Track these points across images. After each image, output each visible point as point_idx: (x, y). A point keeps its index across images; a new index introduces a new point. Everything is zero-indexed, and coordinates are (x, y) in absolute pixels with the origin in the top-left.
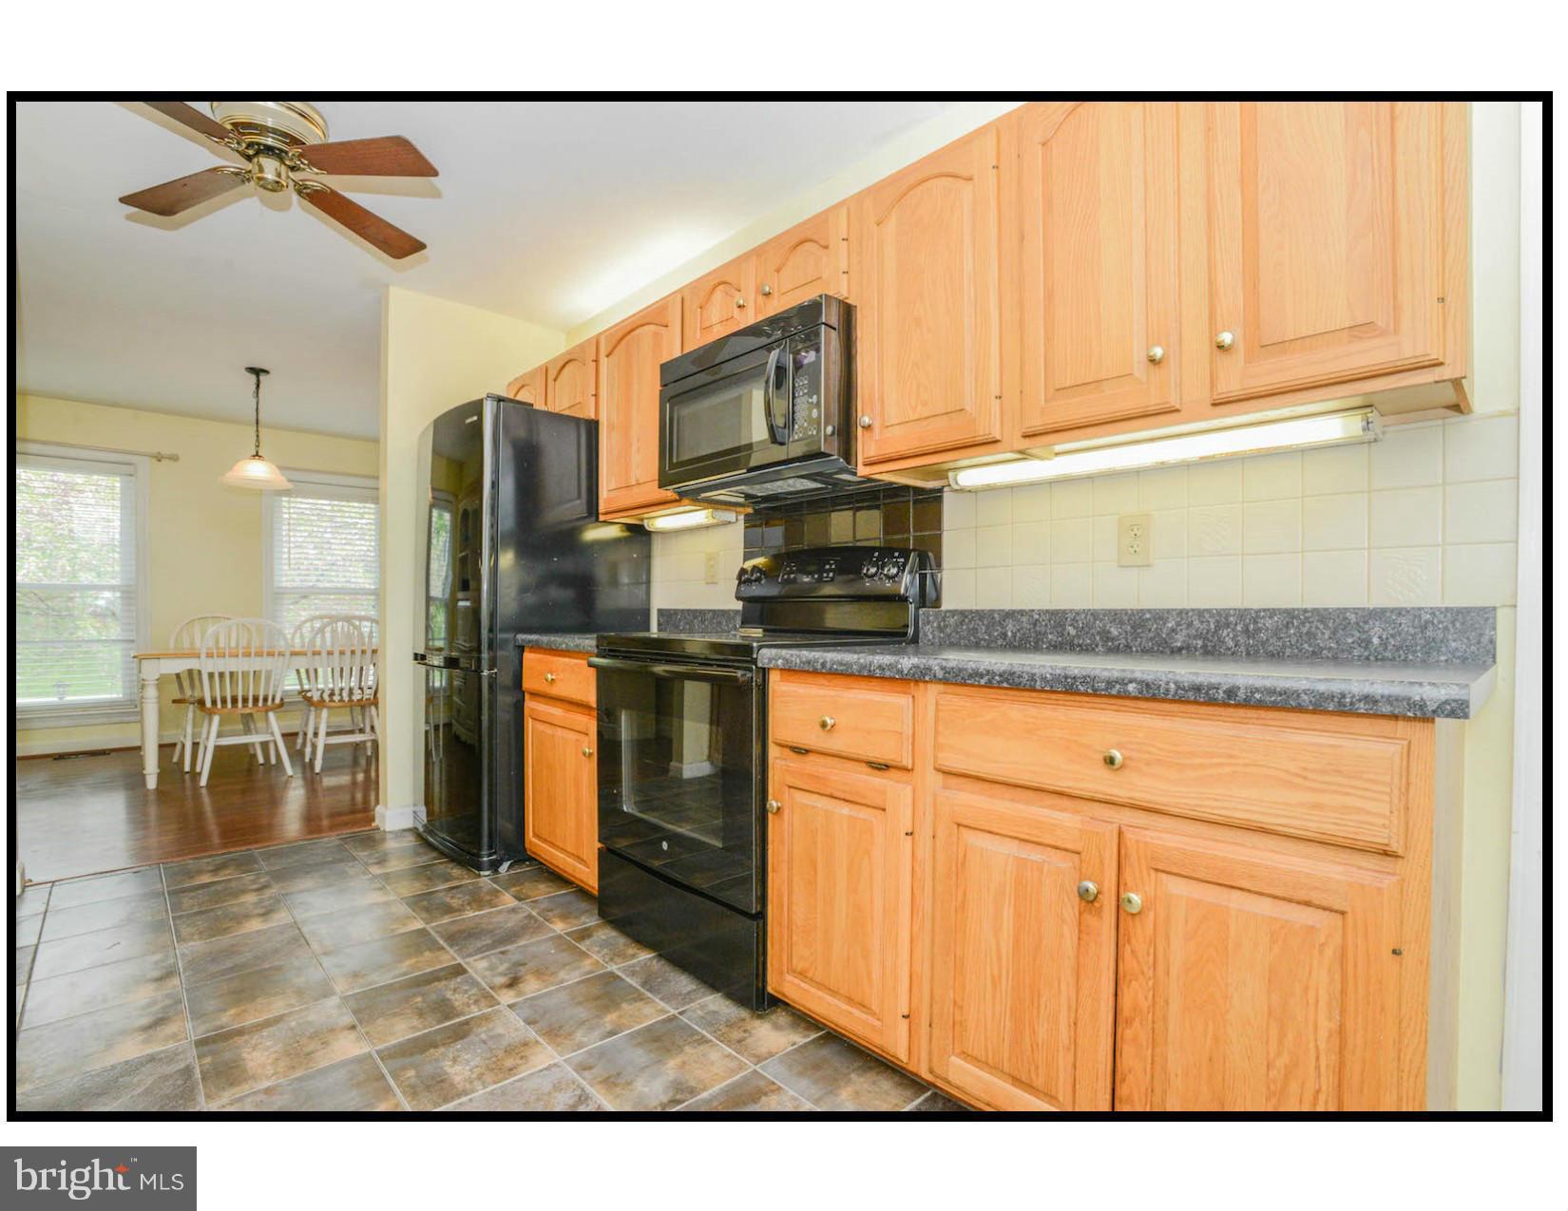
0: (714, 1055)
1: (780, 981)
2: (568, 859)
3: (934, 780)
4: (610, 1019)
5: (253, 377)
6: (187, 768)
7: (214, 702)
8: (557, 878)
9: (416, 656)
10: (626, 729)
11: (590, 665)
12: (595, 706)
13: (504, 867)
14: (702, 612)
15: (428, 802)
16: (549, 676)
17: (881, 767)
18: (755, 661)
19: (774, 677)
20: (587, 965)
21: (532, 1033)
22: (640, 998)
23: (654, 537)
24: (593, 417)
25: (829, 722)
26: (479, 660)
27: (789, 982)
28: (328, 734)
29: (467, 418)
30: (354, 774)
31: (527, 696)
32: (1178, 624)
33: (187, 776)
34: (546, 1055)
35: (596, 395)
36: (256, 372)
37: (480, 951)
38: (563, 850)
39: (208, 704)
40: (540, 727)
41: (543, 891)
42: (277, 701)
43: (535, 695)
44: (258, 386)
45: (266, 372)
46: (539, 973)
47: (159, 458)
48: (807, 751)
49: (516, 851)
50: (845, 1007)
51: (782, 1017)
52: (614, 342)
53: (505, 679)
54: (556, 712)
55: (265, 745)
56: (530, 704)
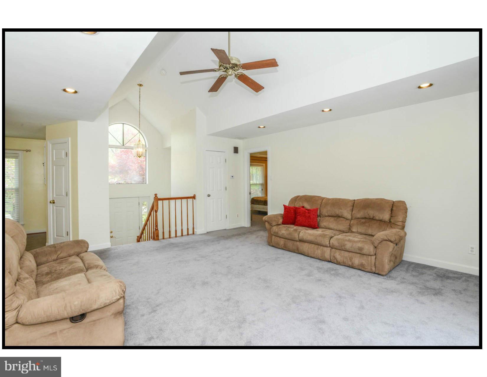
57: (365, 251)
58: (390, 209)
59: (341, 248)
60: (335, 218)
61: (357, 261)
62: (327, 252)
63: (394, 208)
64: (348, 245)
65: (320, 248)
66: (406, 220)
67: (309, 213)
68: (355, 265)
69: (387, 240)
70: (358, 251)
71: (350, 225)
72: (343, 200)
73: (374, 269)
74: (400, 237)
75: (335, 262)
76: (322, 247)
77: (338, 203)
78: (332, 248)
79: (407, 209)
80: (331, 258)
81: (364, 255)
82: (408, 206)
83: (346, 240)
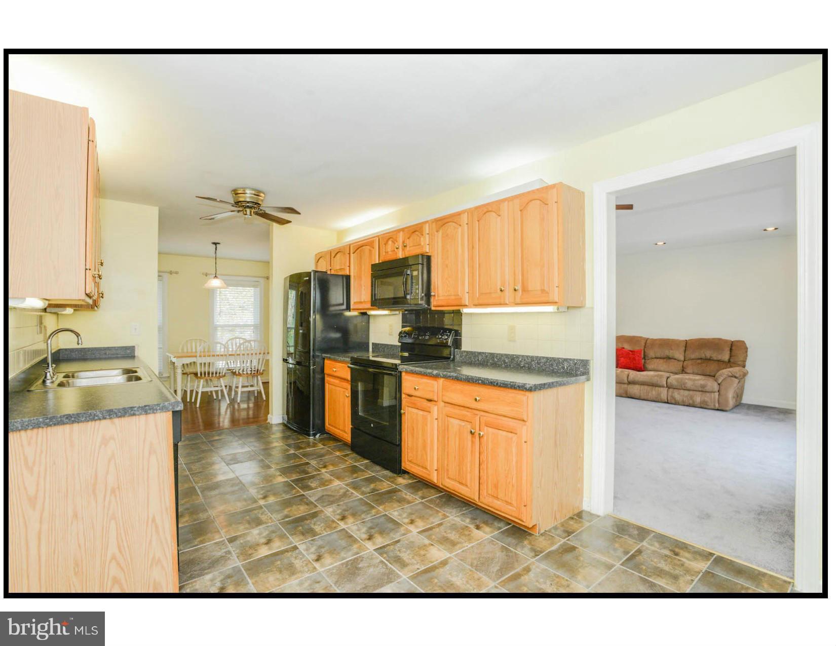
0: (384, 484)
1: (406, 465)
2: (341, 432)
3: (442, 404)
4: (355, 475)
5: (214, 246)
6: (188, 400)
7: (201, 374)
8: (335, 439)
9: (284, 360)
10: (360, 387)
11: (349, 367)
12: (350, 380)
13: (318, 436)
14: (388, 345)
15: (288, 414)
16: (334, 370)
17: (430, 400)
18: (397, 369)
19: (403, 374)
20: (348, 463)
21: (332, 478)
22: (363, 471)
23: (370, 317)
24: (348, 274)
25: (417, 388)
26: (310, 363)
27: (408, 464)
28: (243, 387)
29: (305, 277)
30: (248, 403)
31: (326, 376)
32: (522, 360)
33: (188, 404)
34: (337, 483)
35: (349, 266)
36: (215, 244)
37: (313, 459)
38: (339, 429)
39: (199, 375)
40: (330, 386)
41: (332, 444)
42: (223, 374)
43: (329, 375)
44: (216, 249)
45: (219, 243)
46: (333, 465)
47: (171, 273)
48: (412, 396)
49: (321, 429)
50: (422, 469)
51: (406, 476)
52: (356, 249)
53: (318, 369)
54: (337, 381)
55: (217, 392)
56: (327, 378)
57: (707, 389)
58: (729, 349)
59: (682, 387)
60: (665, 360)
61: (698, 398)
62: (664, 394)
63: (733, 348)
64: (689, 384)
65: (655, 390)
66: (746, 359)
67: (632, 354)
68: (696, 403)
69: (732, 376)
70: (700, 389)
71: (683, 367)
72: (673, 341)
73: (717, 405)
74: (744, 373)
75: (673, 402)
76: (657, 388)
77: (666, 343)
78: (669, 388)
79: (747, 348)
80: (669, 398)
81: (706, 392)
82: (748, 346)
83: (687, 379)
